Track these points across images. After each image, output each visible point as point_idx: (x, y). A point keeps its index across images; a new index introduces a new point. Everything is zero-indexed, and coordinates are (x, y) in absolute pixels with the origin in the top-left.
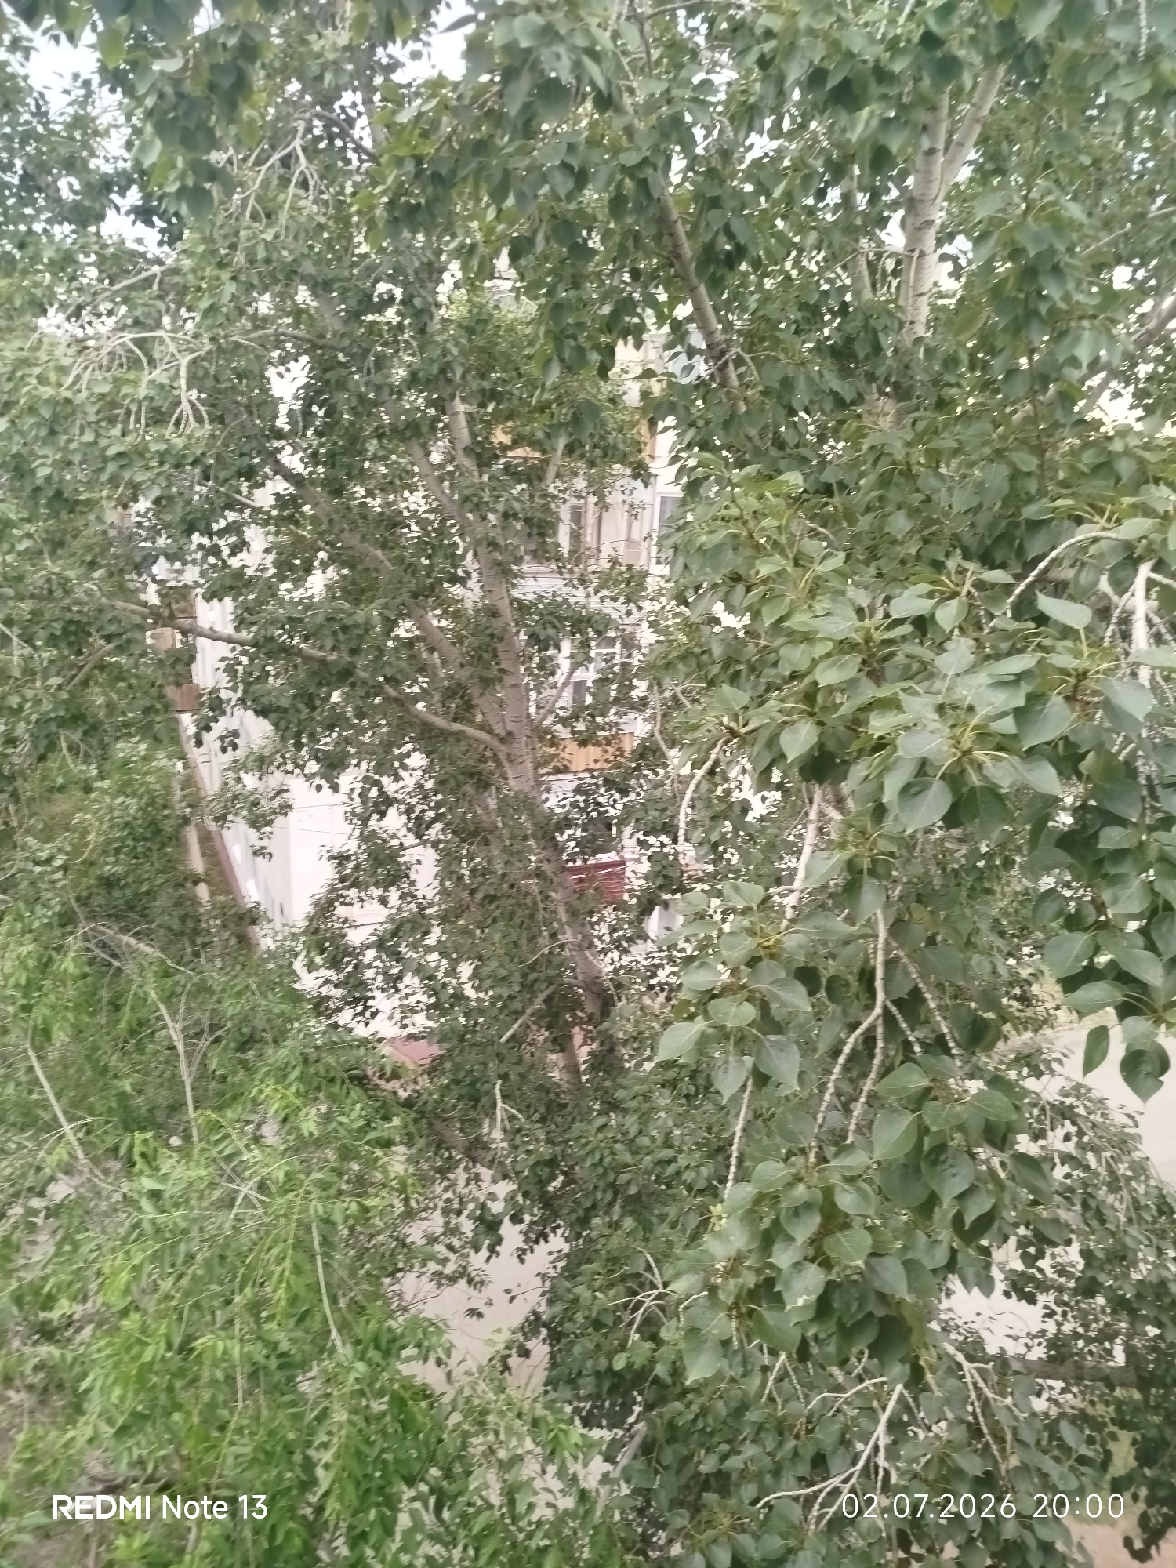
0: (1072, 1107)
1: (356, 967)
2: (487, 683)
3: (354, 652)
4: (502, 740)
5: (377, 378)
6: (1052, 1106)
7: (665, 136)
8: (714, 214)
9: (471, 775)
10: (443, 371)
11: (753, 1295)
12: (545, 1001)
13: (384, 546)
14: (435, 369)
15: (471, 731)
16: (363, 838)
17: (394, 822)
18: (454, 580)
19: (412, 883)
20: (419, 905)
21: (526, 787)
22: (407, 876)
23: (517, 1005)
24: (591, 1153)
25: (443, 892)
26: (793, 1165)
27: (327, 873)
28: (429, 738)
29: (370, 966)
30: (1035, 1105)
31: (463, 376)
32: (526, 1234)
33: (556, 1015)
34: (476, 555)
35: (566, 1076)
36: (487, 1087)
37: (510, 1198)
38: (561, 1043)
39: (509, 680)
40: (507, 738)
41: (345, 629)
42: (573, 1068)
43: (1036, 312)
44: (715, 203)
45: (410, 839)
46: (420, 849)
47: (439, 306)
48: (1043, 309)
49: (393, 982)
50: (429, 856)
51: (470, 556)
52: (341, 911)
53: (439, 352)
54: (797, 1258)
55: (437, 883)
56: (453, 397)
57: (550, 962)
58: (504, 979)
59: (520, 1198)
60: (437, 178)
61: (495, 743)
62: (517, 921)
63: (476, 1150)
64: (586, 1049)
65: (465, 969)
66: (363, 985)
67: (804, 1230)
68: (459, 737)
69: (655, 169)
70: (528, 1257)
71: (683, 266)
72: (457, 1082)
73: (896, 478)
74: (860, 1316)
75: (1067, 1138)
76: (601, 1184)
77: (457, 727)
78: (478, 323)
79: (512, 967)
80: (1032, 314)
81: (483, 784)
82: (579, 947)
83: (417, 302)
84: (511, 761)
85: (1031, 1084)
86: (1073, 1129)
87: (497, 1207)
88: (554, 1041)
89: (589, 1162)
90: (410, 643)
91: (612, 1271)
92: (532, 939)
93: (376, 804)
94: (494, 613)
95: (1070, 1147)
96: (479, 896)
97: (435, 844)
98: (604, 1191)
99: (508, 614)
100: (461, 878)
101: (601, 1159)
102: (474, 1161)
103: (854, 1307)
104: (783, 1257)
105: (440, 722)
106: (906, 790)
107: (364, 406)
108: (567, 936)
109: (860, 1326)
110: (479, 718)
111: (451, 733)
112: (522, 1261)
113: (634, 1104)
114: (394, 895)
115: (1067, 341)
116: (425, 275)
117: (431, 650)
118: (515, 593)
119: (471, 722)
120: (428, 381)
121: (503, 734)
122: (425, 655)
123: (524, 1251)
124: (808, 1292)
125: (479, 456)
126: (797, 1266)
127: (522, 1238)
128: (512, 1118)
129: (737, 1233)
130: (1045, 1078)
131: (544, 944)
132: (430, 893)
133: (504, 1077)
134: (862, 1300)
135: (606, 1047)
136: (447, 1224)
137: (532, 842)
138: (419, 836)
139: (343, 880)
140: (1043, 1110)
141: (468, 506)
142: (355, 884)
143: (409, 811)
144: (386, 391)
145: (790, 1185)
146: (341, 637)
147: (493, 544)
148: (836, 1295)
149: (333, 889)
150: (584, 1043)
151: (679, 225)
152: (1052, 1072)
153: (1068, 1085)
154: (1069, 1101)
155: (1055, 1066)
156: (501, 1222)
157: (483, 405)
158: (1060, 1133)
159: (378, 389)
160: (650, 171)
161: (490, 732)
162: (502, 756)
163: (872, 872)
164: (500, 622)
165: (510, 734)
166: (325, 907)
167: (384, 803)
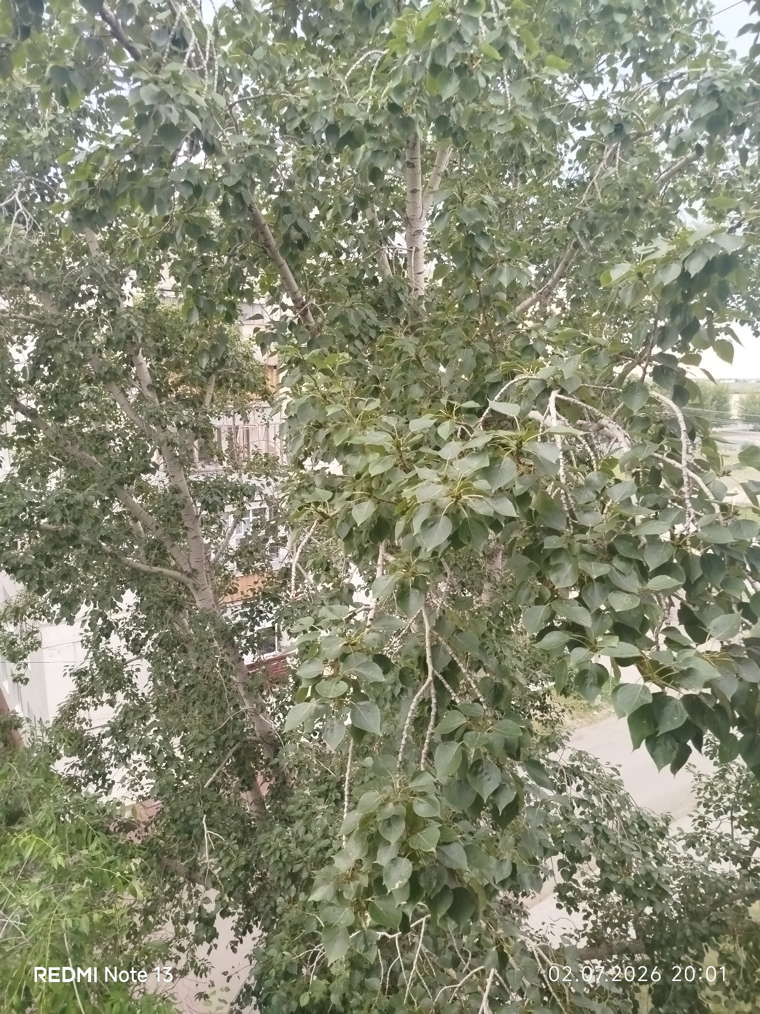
0: (578, 767)
1: (95, 752)
2: (176, 537)
3: (77, 522)
4: (189, 575)
5: (83, 344)
6: (566, 768)
7: (250, 168)
8: (286, 217)
9: (170, 602)
10: (129, 337)
11: (368, 892)
12: (234, 755)
13: (97, 452)
14: (123, 335)
15: (166, 571)
16: (96, 658)
17: (116, 643)
18: (147, 470)
19: (134, 685)
20: (140, 701)
21: (209, 605)
22: (130, 681)
23: (214, 760)
24: (273, 853)
25: (156, 687)
26: (385, 792)
27: (70, 686)
28: (136, 579)
29: (106, 749)
30: (557, 770)
31: (143, 339)
32: (236, 929)
33: (244, 764)
34: (160, 453)
35: (254, 808)
36: (196, 821)
37: (220, 900)
38: (249, 783)
39: (191, 534)
40: (193, 573)
41: (70, 507)
42: (259, 802)
43: (477, 259)
44: (287, 210)
45: (130, 656)
46: (138, 661)
47: (124, 297)
48: (480, 257)
49: (123, 759)
50: (145, 664)
51: (156, 453)
52: (81, 714)
53: (125, 324)
54: (394, 855)
55: (151, 684)
56: (137, 353)
57: (235, 726)
58: (203, 741)
59: (226, 898)
60: (105, 194)
61: (185, 578)
62: (210, 700)
63: (193, 874)
64: (267, 785)
65: (176, 741)
66: (101, 764)
67: (395, 835)
68: (158, 577)
69: (246, 187)
70: (239, 947)
71: (273, 253)
72: (174, 821)
73: (411, 365)
74: (439, 890)
75: (579, 789)
76: (283, 875)
77: (156, 569)
78: (149, 307)
79: (208, 732)
80: (474, 260)
81: (179, 608)
82: (256, 713)
83: (109, 295)
84: (197, 589)
85: (552, 756)
86: (581, 782)
87: (210, 908)
88: (243, 782)
89: (272, 860)
90: (119, 516)
91: (294, 936)
92: (222, 711)
93: (101, 630)
94: (176, 491)
95: (581, 795)
96: (182, 687)
97: (148, 657)
98: (285, 880)
99: (187, 490)
100: (168, 677)
101: (281, 857)
102: (194, 882)
103: (434, 884)
104: (384, 858)
105: (144, 567)
106: (425, 524)
107: (75, 361)
108: (247, 706)
109: (440, 897)
110: (173, 563)
111: (152, 574)
112: (234, 950)
113: (300, 812)
114: (120, 696)
115: (496, 274)
116: (113, 279)
117: (135, 520)
118: (192, 478)
119: (168, 566)
120: (118, 343)
121: (190, 571)
122: (131, 523)
123: (236, 943)
124: (401, 877)
125: (158, 390)
126: (393, 861)
127: (233, 933)
128: (216, 840)
129: (354, 850)
130: (560, 751)
131: (230, 713)
132: (146, 691)
133: (209, 812)
134: (439, 878)
135: (280, 781)
136: (177, 930)
137: (216, 644)
138: (136, 652)
139: (81, 691)
140: (562, 772)
141: (152, 420)
142: (92, 693)
143: (127, 636)
144: (90, 351)
145: (383, 805)
146: (67, 512)
147: (171, 444)
148: (422, 878)
149: (74, 697)
150: (265, 781)
151: (267, 227)
152: (563, 745)
153: (574, 753)
154: (576, 763)
155: (564, 741)
156: (214, 918)
157: (159, 360)
158: (574, 786)
159: (84, 350)
160: (243, 189)
161: (181, 571)
162: (190, 586)
163: (415, 586)
164: (182, 496)
165: (194, 570)
166: (69, 711)
167: (108, 629)
